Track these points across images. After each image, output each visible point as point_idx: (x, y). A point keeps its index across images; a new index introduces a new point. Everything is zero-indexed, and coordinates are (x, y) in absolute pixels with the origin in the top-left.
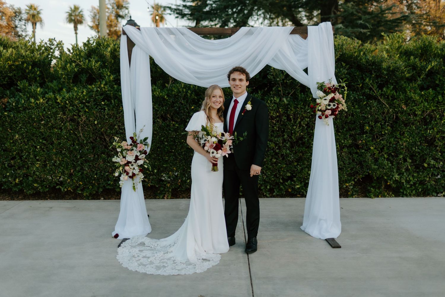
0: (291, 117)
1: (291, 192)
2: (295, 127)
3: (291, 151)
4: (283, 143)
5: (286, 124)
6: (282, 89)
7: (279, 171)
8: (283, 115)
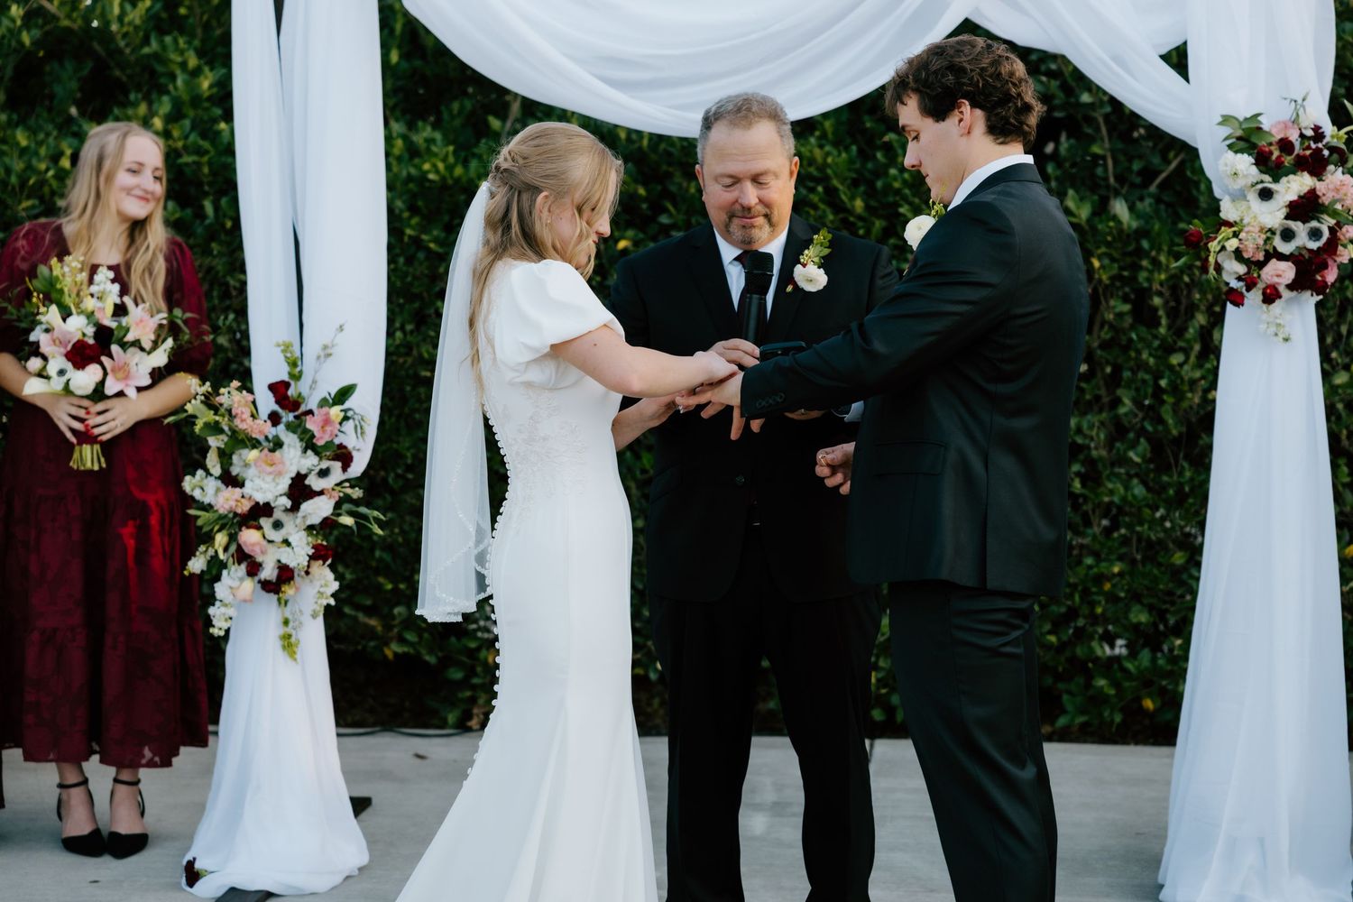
0: (1157, 301)
1: (1156, 711)
2: (1176, 359)
3: (1156, 490)
4: (1110, 444)
5: (1131, 340)
6: (1113, 151)
7: (1086, 593)
8: (1109, 291)
